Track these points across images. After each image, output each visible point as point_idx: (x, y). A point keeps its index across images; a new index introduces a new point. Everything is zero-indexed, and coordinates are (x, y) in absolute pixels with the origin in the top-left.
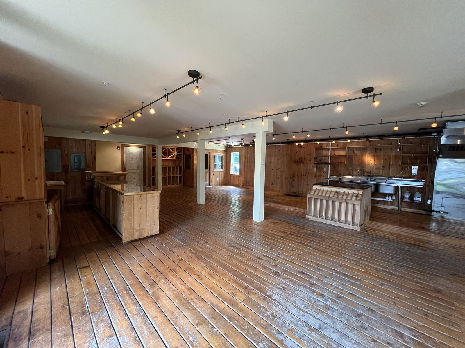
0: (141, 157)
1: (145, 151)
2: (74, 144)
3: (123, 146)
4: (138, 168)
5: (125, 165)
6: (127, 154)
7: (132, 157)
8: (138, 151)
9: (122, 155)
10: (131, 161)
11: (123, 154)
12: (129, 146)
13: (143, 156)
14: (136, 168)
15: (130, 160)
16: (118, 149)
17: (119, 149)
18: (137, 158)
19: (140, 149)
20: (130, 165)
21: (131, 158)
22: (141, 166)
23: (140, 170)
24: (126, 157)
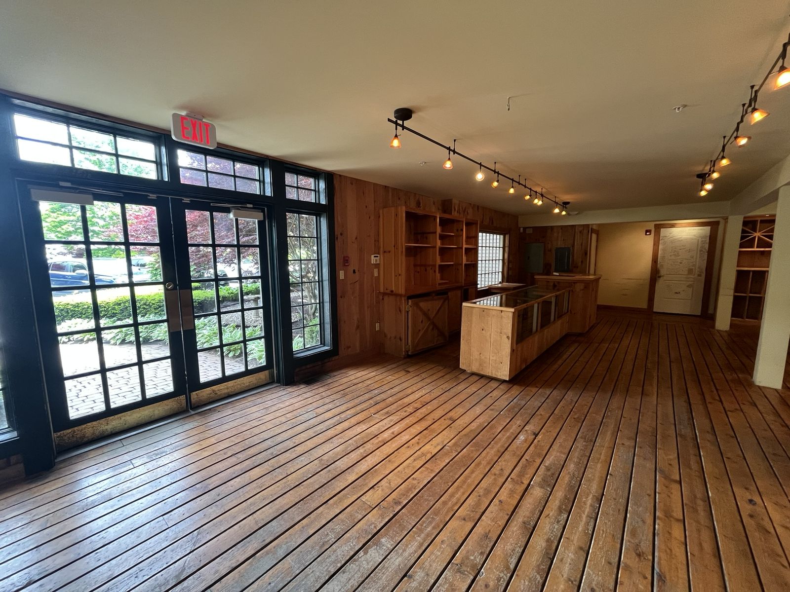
0: (702, 247)
1: (717, 234)
2: (560, 234)
3: (658, 227)
4: (690, 271)
5: (658, 266)
6: (665, 243)
7: (678, 247)
8: (694, 236)
9: (654, 244)
10: (673, 257)
11: (656, 244)
12: (673, 226)
13: (707, 246)
14: (686, 273)
15: (671, 256)
16: (646, 234)
17: (648, 235)
18: (690, 251)
19: (701, 230)
20: (671, 265)
21: (675, 251)
22: (699, 268)
23: (696, 276)
24: (664, 250)
